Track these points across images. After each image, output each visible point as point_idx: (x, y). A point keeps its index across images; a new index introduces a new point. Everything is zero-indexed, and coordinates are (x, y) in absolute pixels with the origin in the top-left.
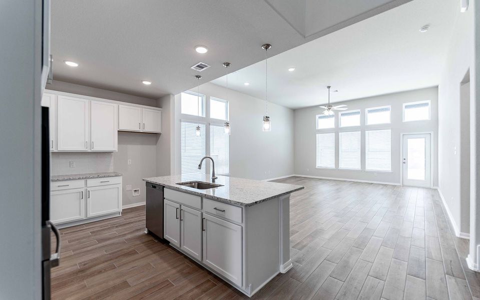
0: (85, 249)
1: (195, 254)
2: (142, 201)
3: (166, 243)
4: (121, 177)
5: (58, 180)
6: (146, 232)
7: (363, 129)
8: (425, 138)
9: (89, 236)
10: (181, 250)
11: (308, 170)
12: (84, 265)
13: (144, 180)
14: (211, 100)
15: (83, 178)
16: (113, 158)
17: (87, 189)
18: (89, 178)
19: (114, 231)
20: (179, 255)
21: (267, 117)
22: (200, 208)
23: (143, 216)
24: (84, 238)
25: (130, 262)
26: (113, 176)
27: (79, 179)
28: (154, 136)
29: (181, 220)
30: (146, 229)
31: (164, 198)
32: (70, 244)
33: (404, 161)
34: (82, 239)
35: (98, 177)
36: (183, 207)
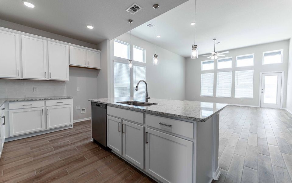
0: (43, 156)
1: (138, 163)
2: (88, 117)
3: (109, 150)
4: (72, 99)
5: (23, 101)
6: (92, 141)
7: (234, 70)
8: (278, 75)
9: (48, 144)
10: (123, 157)
11: (195, 97)
12: (41, 171)
13: (89, 100)
14: (134, 48)
15: (43, 100)
16: (66, 85)
17: (46, 108)
18: (47, 100)
19: (67, 140)
20: (121, 161)
21: (195, 45)
22: (143, 123)
23: (90, 127)
24: (43, 145)
25: (80, 168)
26: (66, 99)
27: (40, 100)
28: (95, 71)
29: (123, 133)
30: (92, 138)
31: (107, 115)
32: (32, 151)
33: (262, 91)
34: (42, 146)
35: (55, 99)
36: (124, 122)
